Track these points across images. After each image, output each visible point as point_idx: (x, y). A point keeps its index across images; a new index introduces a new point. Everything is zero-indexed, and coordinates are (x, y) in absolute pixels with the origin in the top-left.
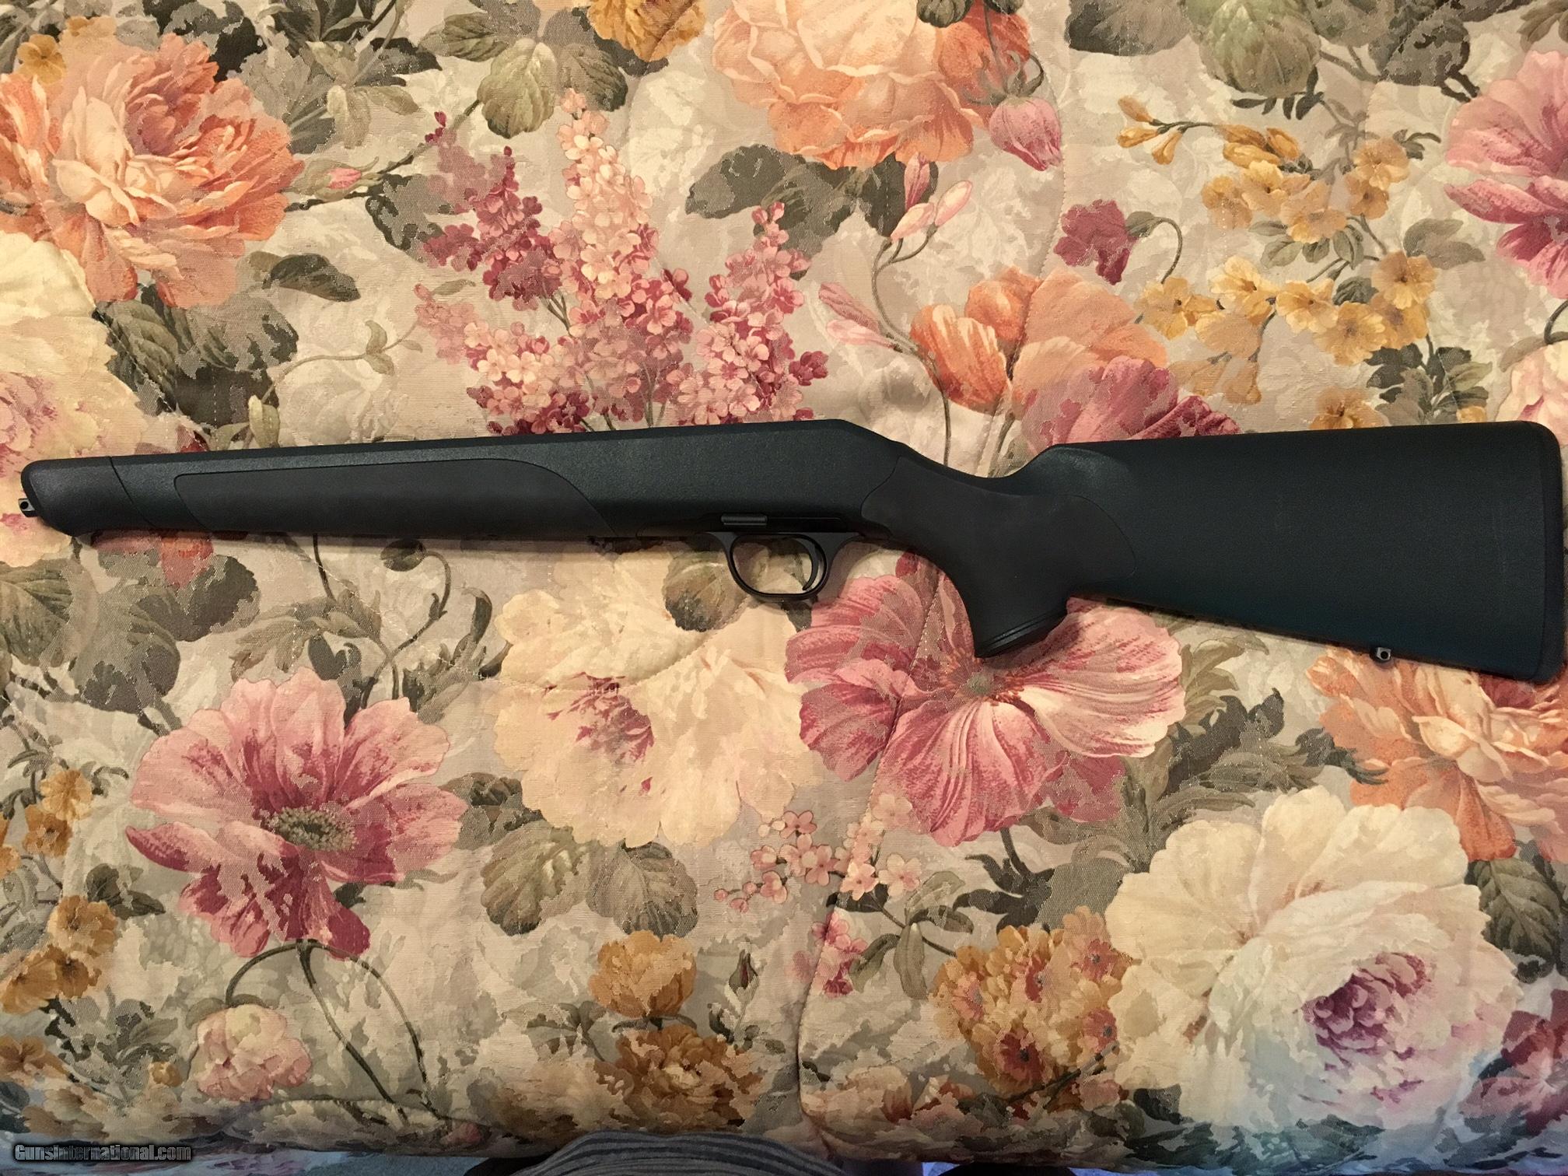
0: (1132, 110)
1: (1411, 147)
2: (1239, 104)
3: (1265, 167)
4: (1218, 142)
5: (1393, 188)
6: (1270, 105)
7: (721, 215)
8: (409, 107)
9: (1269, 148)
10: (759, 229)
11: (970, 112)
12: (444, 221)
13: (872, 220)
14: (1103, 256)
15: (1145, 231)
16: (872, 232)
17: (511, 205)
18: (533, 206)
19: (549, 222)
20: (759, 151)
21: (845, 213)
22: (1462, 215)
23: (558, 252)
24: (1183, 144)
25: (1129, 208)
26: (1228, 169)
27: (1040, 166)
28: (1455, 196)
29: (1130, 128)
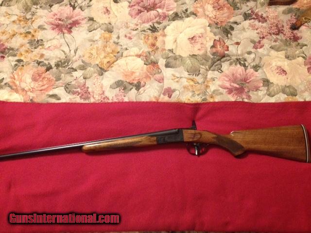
0: (174, 75)
1: (213, 79)
2: (189, 75)
3: (192, 83)
4: (185, 80)
5: (211, 85)
6: (193, 75)
7: (115, 88)
8: (72, 76)
9: (193, 80)
10: (120, 90)
11: (151, 76)
12: (75, 90)
13: (136, 89)
14: (169, 94)
15: (175, 91)
16: (136, 91)
17: (85, 88)
18: (88, 88)
19: (90, 90)
20: (121, 80)
21: (132, 88)
22: (220, 88)
23: (91, 94)
24: (181, 80)
25: (172, 88)
26: (187, 83)
27: (161, 83)
28: (219, 86)
29: (173, 78)
